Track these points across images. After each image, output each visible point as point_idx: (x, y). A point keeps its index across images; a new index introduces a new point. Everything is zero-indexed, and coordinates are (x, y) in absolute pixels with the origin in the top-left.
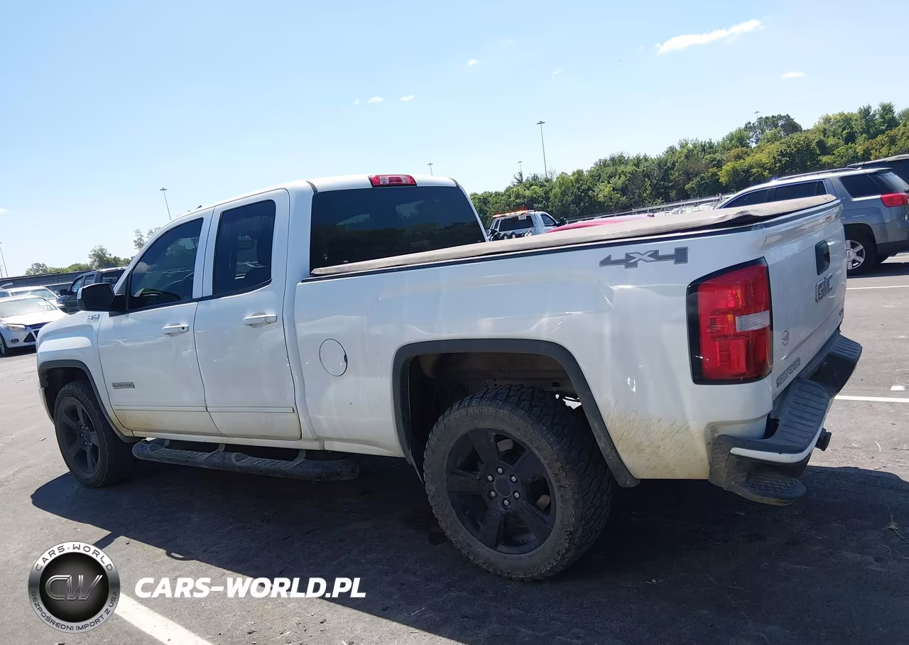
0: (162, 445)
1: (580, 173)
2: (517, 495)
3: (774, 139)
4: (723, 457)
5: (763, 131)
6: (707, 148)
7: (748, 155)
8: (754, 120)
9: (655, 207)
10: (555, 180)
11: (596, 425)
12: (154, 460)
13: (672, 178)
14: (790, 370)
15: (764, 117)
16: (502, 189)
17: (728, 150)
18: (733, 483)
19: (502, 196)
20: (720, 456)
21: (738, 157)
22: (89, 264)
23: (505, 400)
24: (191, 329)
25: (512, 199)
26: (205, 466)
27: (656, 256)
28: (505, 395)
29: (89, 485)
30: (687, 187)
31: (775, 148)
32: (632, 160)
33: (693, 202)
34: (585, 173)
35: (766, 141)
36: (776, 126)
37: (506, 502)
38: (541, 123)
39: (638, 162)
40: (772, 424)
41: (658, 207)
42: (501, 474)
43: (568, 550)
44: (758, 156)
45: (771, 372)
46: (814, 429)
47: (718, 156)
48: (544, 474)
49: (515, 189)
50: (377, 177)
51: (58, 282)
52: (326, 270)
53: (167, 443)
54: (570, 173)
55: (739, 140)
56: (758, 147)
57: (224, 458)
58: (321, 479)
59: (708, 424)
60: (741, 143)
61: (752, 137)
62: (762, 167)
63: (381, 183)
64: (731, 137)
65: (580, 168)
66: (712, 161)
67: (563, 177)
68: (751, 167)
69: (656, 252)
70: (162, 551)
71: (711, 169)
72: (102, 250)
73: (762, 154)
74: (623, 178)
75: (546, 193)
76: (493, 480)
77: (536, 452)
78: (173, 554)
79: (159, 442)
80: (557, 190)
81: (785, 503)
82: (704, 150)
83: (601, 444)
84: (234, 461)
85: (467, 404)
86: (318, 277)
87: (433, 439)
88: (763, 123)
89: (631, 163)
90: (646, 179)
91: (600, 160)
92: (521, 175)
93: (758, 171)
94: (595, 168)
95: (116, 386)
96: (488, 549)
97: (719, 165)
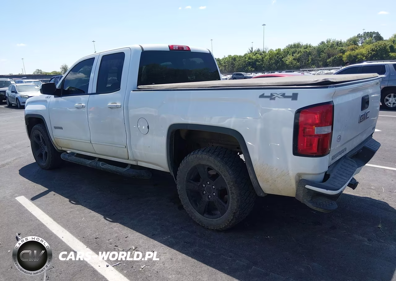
0: (73, 155)
1: (279, 50)
2: (214, 194)
3: (370, 43)
4: (302, 189)
5: (365, 39)
6: (339, 44)
7: (357, 49)
8: (362, 33)
9: (310, 69)
10: (267, 52)
11: (250, 169)
12: (69, 161)
13: (321, 56)
14: (340, 153)
15: (366, 32)
16: (243, 55)
17: (348, 46)
18: (305, 200)
19: (242, 57)
20: (301, 188)
21: (352, 50)
22: (60, 72)
23: (212, 154)
24: (86, 107)
25: (247, 59)
26: (89, 166)
27: (284, 96)
28: (213, 151)
29: (43, 168)
30: (328, 60)
31: (370, 47)
32: (303, 46)
33: (329, 68)
34: (281, 50)
35: (366, 43)
36: (371, 37)
37: (210, 196)
38: (264, 25)
39: (306, 47)
40: (327, 176)
41: (312, 69)
42: (208, 184)
43: (232, 220)
44: (361, 50)
45: (329, 153)
46: (345, 181)
47: (344, 48)
48: (226, 187)
49: (249, 55)
50: (172, 46)
51: (46, 78)
52: (143, 87)
53: (75, 154)
54: (274, 50)
55: (354, 41)
56: (362, 46)
57: (97, 163)
58: (135, 177)
59: (297, 173)
60: (354, 43)
61: (360, 41)
62: (363, 55)
63: (174, 49)
64: (350, 40)
65: (279, 48)
66: (341, 50)
67: (271, 51)
68: (358, 55)
69: (284, 94)
70: (67, 200)
71: (340, 54)
72: (66, 66)
73: (363, 49)
74: (299, 54)
75: (263, 58)
76: (205, 187)
77: (223, 177)
78: (72, 201)
79: (72, 154)
80: (268, 57)
81: (327, 212)
82: (337, 45)
83: (251, 177)
84: (101, 165)
85: (196, 153)
86: (140, 90)
87: (182, 166)
88: (366, 35)
89: (303, 48)
90: (310, 56)
91: (289, 45)
92: (252, 48)
93: (360, 57)
94: (286, 48)
95: (56, 128)
96: (200, 215)
97: (344, 52)
